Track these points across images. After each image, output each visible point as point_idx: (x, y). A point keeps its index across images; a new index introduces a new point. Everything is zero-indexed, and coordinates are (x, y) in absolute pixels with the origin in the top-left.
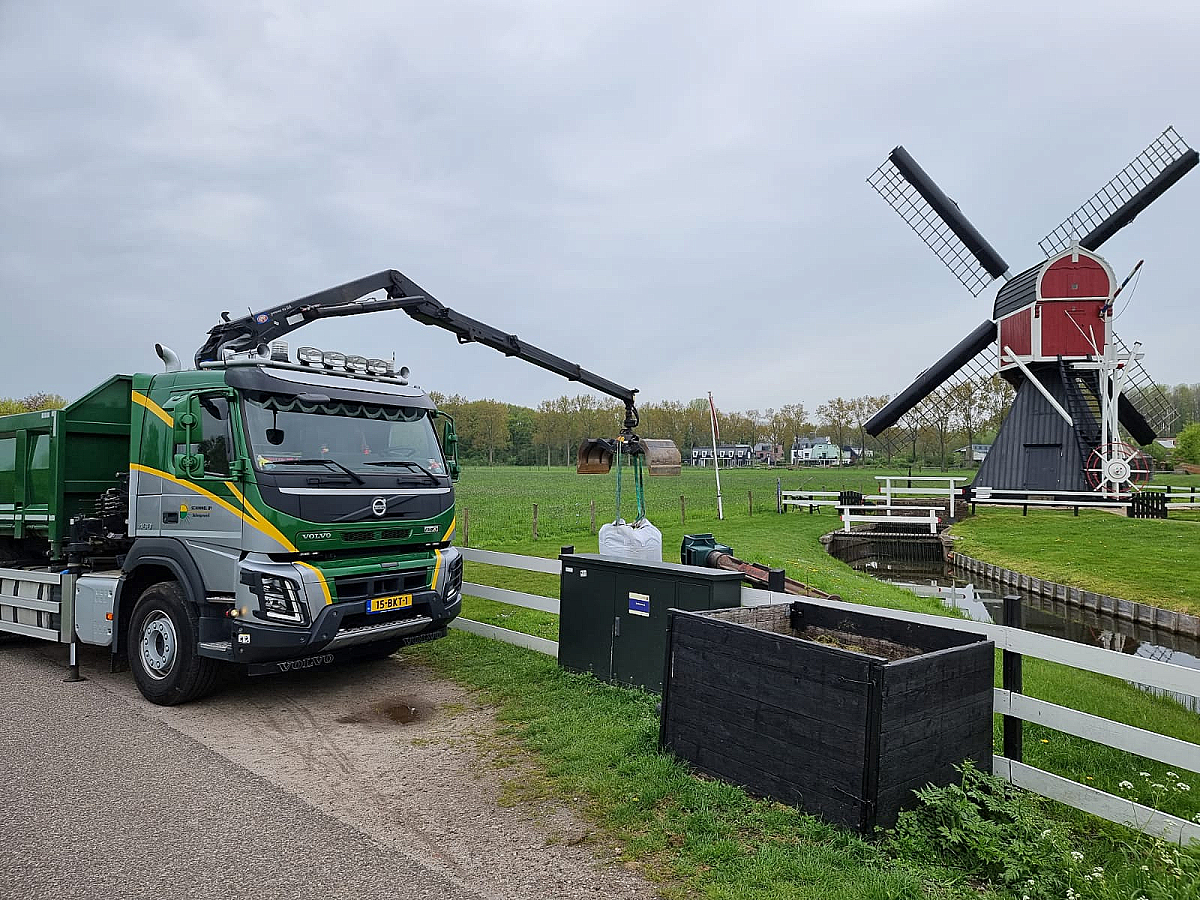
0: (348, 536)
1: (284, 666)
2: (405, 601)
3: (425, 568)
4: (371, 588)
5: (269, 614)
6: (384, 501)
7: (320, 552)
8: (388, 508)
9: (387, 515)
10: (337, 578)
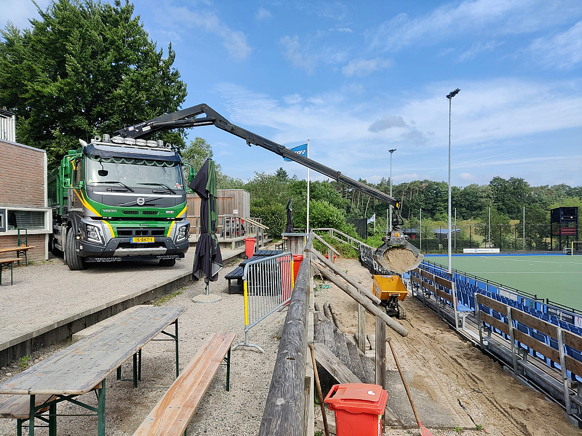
0: (125, 212)
1: (99, 260)
2: (151, 240)
3: (164, 228)
4: (134, 233)
5: (89, 239)
6: (143, 199)
7: (113, 218)
8: (145, 202)
9: (145, 205)
10: (117, 228)
